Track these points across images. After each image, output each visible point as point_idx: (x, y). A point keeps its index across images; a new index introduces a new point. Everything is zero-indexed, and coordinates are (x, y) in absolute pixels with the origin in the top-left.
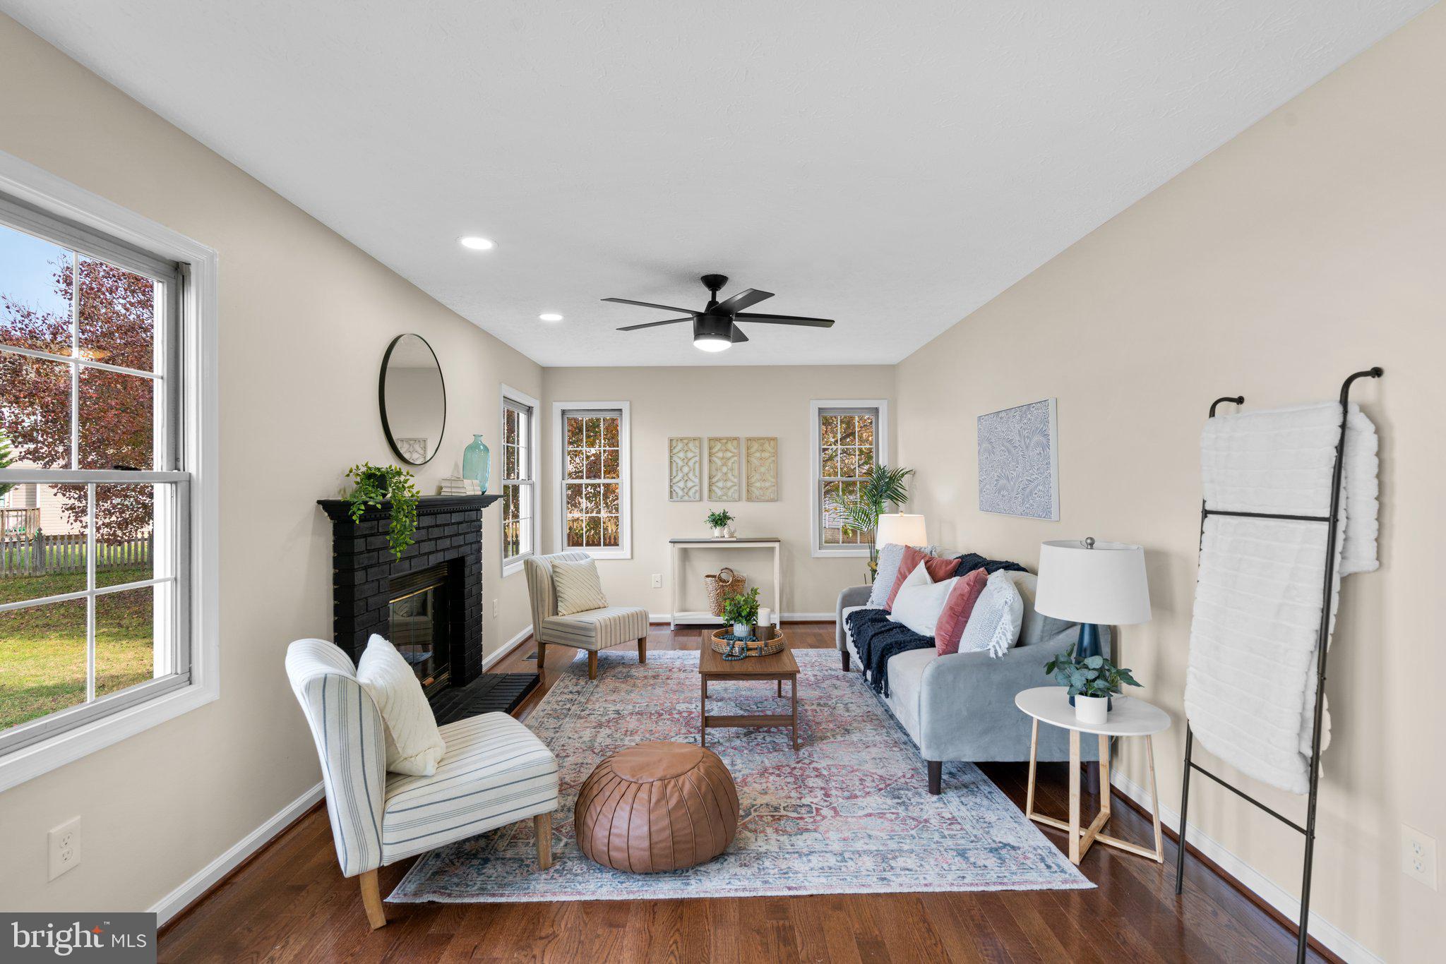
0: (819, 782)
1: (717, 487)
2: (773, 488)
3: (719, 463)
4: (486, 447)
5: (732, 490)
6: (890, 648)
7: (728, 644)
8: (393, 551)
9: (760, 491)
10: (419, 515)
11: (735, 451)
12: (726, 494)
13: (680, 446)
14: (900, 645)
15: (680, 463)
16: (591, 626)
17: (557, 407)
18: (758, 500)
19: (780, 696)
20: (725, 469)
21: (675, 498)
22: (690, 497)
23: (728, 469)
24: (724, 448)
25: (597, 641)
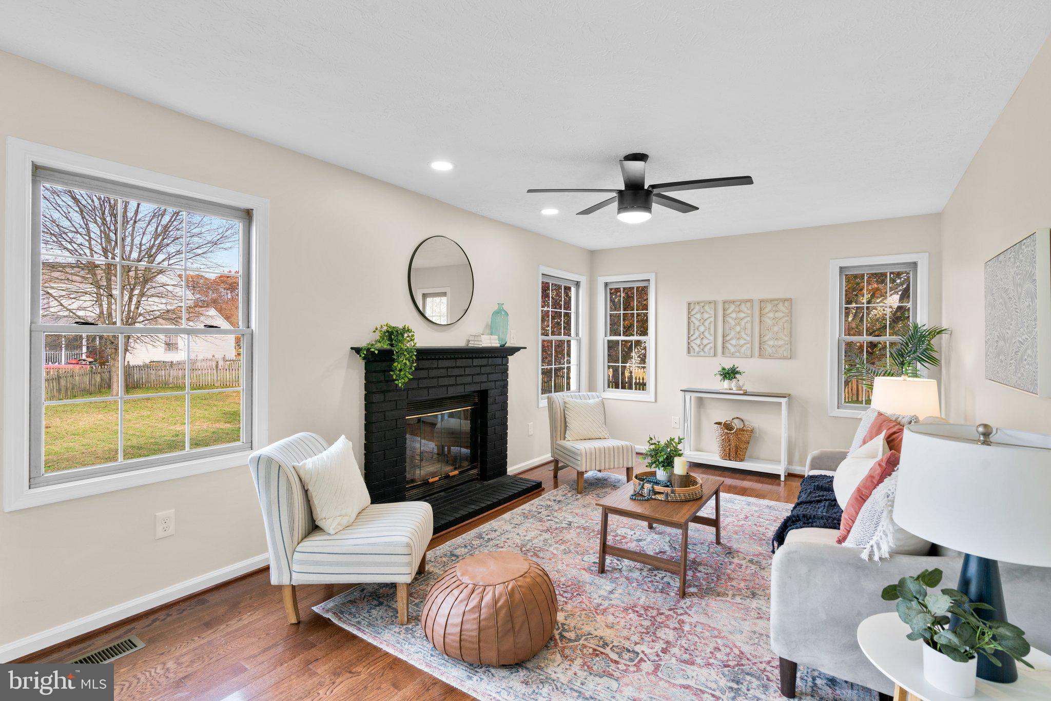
0: (670, 635)
1: (731, 344)
2: (787, 346)
3: (732, 322)
4: (506, 312)
5: (744, 348)
6: (797, 521)
7: (640, 484)
8: (396, 382)
9: (773, 349)
10: (418, 360)
11: (749, 312)
12: (739, 351)
13: (697, 308)
14: (808, 520)
15: (697, 323)
16: (579, 452)
17: (601, 281)
18: (770, 357)
19: (718, 542)
20: (738, 328)
21: (692, 354)
22: (704, 352)
23: (741, 329)
24: (737, 309)
25: (582, 464)
